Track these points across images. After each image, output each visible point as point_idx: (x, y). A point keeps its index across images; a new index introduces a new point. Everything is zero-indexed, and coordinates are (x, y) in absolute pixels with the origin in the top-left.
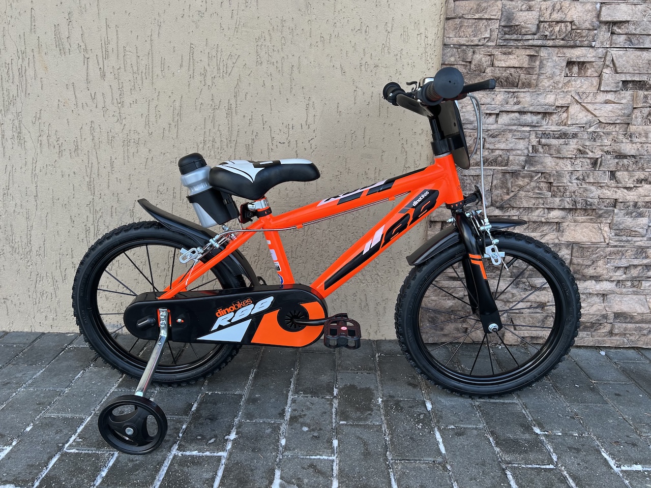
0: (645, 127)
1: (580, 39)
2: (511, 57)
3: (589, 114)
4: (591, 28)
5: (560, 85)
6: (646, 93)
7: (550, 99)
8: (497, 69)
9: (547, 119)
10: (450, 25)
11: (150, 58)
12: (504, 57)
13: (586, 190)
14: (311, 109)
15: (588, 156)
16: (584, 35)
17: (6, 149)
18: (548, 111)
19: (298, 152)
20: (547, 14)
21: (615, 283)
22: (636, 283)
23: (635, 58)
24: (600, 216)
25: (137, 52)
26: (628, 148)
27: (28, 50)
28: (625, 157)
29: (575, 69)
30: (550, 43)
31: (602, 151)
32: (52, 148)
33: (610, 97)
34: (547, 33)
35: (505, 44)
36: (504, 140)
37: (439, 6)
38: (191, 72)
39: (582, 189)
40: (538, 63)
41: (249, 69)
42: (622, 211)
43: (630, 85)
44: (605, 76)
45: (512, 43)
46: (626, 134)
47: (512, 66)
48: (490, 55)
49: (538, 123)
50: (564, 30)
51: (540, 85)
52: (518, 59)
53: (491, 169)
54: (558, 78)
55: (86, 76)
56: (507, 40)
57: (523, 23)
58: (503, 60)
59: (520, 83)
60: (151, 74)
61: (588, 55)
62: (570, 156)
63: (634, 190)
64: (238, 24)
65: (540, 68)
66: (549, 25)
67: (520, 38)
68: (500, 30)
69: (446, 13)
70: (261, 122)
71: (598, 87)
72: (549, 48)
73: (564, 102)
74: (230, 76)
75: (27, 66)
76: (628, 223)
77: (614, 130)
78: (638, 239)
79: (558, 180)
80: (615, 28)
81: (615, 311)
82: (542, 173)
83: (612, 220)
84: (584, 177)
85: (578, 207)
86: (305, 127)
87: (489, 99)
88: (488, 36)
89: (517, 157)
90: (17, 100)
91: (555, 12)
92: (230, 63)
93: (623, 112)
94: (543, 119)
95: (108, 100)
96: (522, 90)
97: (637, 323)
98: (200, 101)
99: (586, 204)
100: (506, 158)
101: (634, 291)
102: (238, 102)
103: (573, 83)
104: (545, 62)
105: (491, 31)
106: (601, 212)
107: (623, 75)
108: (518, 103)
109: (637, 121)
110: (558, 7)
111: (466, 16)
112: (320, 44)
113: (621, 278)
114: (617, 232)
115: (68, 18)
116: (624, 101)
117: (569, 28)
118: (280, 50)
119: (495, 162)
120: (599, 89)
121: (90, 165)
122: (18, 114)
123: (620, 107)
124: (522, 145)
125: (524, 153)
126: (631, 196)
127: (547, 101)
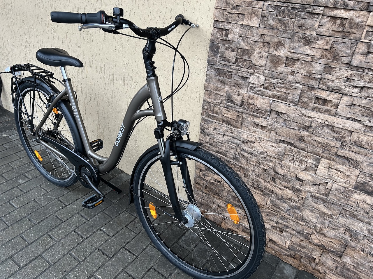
0: (290, 164)
2: (229, 113)
3: (262, 149)
4: (265, 111)
5: (251, 132)
7: (245, 136)
8: (224, 116)
9: (245, 144)
10: (206, 92)
12: (226, 112)
15: (261, 167)
16: (263, 113)
18: (244, 141)
20: (246, 100)
23: (287, 131)
24: (265, 195)
26: (280, 170)
28: (279, 174)
30: (247, 112)
31: (269, 167)
33: (273, 144)
34: (246, 107)
35: (227, 107)
36: (225, 146)
38: (124, 84)
40: (240, 119)
42: (276, 197)
43: (285, 143)
44: (272, 134)
45: (230, 108)
46: (279, 164)
47: (229, 117)
48: (221, 110)
49: (239, 144)
50: (254, 108)
54: (250, 128)
55: (97, 77)
57: (235, 100)
58: (226, 114)
59: (233, 125)
60: (113, 81)
61: (264, 123)
62: (252, 164)
63: (282, 190)
64: (137, 70)
65: (242, 121)
66: (247, 104)
67: (234, 106)
68: (226, 100)
71: (269, 138)
72: (247, 114)
73: (251, 140)
74: (135, 89)
75: (83, 69)
76: (278, 203)
77: (274, 160)
78: (282, 212)
79: (247, 172)
80: (280, 114)
81: (270, 238)
82: (240, 166)
83: (271, 199)
84: (259, 175)
85: (255, 187)
88: (220, 102)
89: (230, 155)
91: (250, 99)
93: (279, 153)
96: (234, 128)
98: (126, 95)
99: (259, 187)
100: (225, 154)
101: (279, 233)
103: (257, 132)
104: (245, 119)
105: (222, 100)
106: (265, 193)
107: (281, 137)
108: (232, 133)
109: (286, 160)
110: (251, 97)
111: (212, 91)
113: (273, 225)
114: (274, 205)
116: (280, 149)
117: (256, 108)
119: (221, 153)
122: (81, 84)
123: (277, 151)
124: (232, 151)
126: (280, 192)
127: (243, 137)
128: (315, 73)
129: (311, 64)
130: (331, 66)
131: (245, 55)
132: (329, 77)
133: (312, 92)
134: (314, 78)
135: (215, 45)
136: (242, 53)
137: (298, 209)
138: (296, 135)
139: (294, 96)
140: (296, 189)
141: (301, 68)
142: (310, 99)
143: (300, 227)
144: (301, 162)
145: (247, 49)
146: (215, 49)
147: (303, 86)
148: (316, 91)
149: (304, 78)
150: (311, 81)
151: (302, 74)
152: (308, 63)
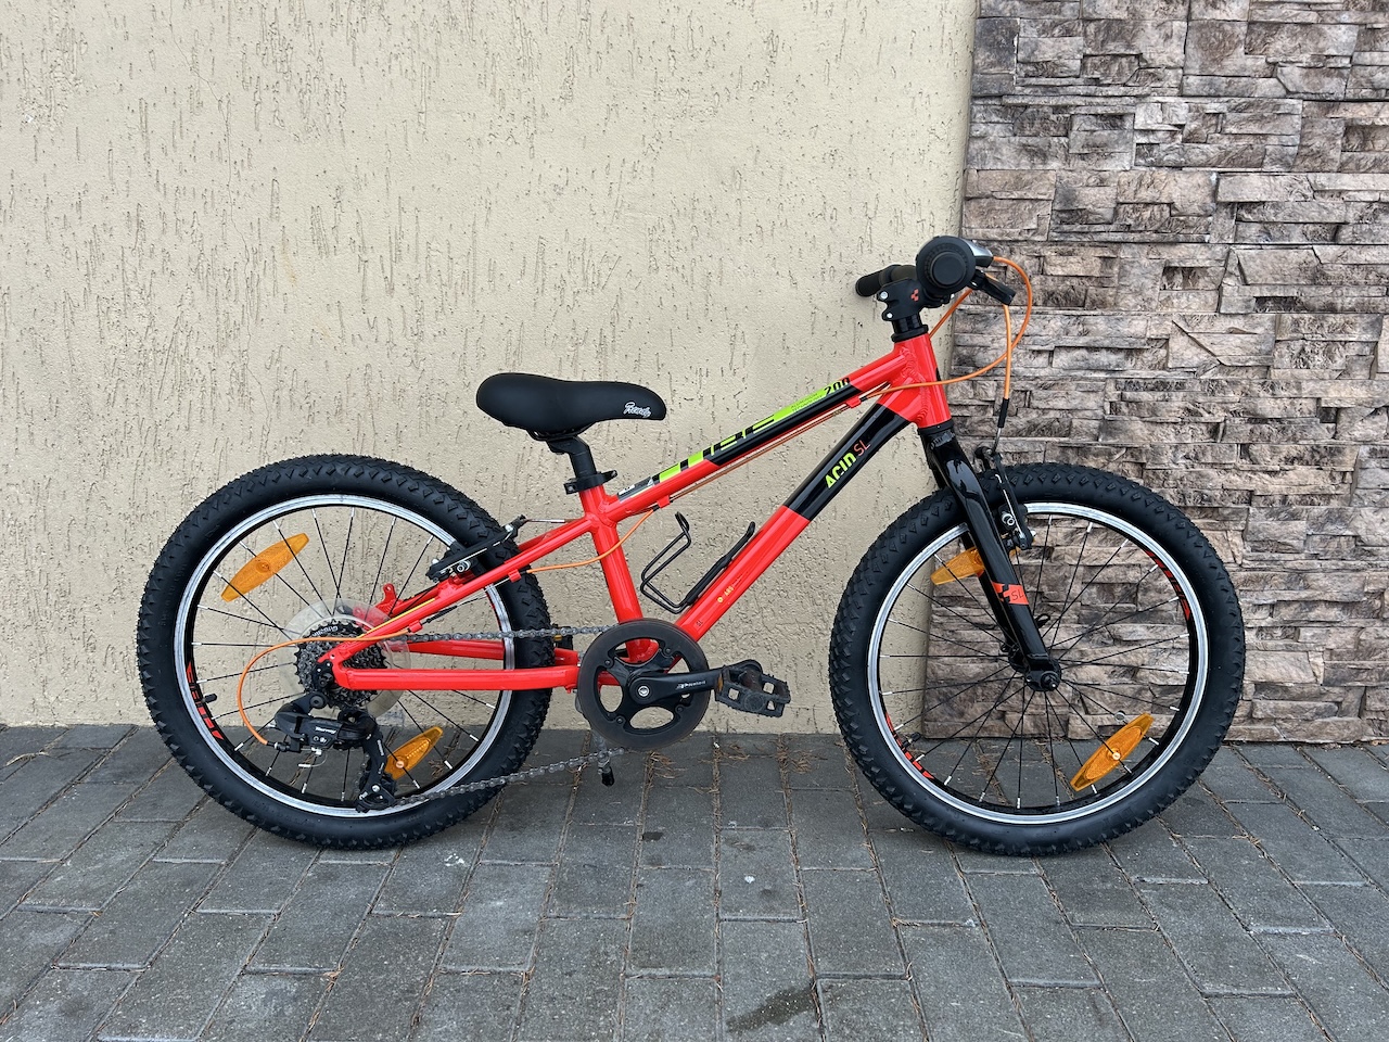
0: (1297, 372)
1: (1184, 231)
2: (1072, 259)
3: (1203, 351)
4: (1202, 213)
5: (1154, 305)
6: (1295, 316)
7: (1138, 327)
8: (1050, 278)
9: (1134, 359)
10: (972, 208)
11: (471, 261)
12: (1060, 260)
13: (1200, 475)
14: (738, 342)
15: (1203, 420)
16: (1191, 224)
17: (217, 412)
18: (1135, 346)
19: (716, 413)
20: (1130, 193)
21: (1254, 631)
22: (1291, 631)
23: (1275, 260)
24: (1225, 519)
25: (449, 252)
26: (1268, 406)
27: (265, 249)
28: (1264, 420)
29: (1179, 279)
30: (1137, 237)
31: (1226, 410)
32: (297, 409)
33: (1238, 323)
34: (1130, 222)
35: (1062, 239)
36: (1063, 393)
37: (952, 177)
38: (540, 283)
39: (1194, 475)
40: (1116, 269)
41: (637, 278)
42: (1262, 510)
43: (1270, 304)
44: (1227, 290)
45: (1073, 238)
46: (1265, 383)
47: (1074, 274)
48: (1038, 257)
49: (1118, 366)
50: (1158, 217)
51: (1121, 304)
52: (1083, 263)
53: (1041, 442)
54: (1149, 293)
55: (360, 291)
56: (1065, 232)
57: (1090, 206)
58: (1060, 264)
59: (1088, 301)
60: (471, 287)
61: (1199, 257)
62: (1173, 421)
63: (1280, 475)
64: (619, 205)
65: (1120, 278)
66: (1133, 209)
67: (1086, 230)
68: (1054, 217)
69: (964, 187)
70: (655, 366)
71: (1216, 307)
72: (1134, 245)
73: (1160, 332)
74: (605, 291)
75: (261, 273)
76: (1272, 531)
77: (1245, 377)
78: (1291, 557)
79: (1154, 459)
80: (1243, 212)
81: (1257, 679)
82: (1127, 448)
83: (1246, 525)
84: (1196, 454)
85: (1189, 504)
86: (729, 373)
87: (1037, 327)
88: (1034, 226)
89: (1085, 422)
90: (241, 330)
91: (1143, 189)
92: (605, 268)
93: (1258, 347)
94: (1127, 359)
95: (398, 330)
96: (1092, 313)
97: (1293, 699)
98: (553, 330)
99: (1202, 498)
100: (1067, 424)
101: (1286, 645)
102: (617, 333)
103: (1176, 300)
104: (1127, 267)
105: (1039, 218)
106: (1226, 512)
107: (1258, 288)
108: (1085, 333)
109: (1282, 363)
110: (1146, 181)
111: (998, 195)
112: (756, 240)
113: (1263, 624)
114: (1256, 544)
115: (334, 196)
116: (1259, 330)
117: (1166, 214)
118: (689, 248)
119: (1048, 429)
120: (1218, 310)
121: (361, 439)
122: (242, 352)
123: (1253, 340)
124: (1092, 402)
125: (1096, 415)
126: (1275, 486)
127: (1132, 331)
128: (1335, 53)
129: (1319, 29)
130: (1375, 26)
131: (1114, 41)
132: (1376, 57)
133: (1331, 115)
134: (1333, 70)
135: (1002, 23)
136: (1102, 33)
137: (1337, 519)
138: (1302, 268)
139: (1285, 139)
140: (1323, 451)
141: (1295, 49)
142: (1329, 139)
143: (1353, 579)
144: (1329, 351)
145: (1118, 17)
146: (1000, 38)
147: (1306, 103)
148: (1341, 109)
149: (1307, 75)
150: (1327, 80)
151: (1300, 65)
152: (1308, 30)
